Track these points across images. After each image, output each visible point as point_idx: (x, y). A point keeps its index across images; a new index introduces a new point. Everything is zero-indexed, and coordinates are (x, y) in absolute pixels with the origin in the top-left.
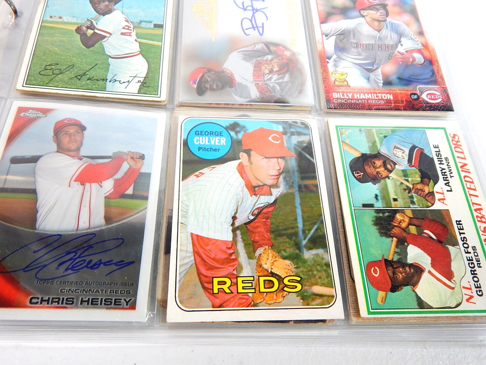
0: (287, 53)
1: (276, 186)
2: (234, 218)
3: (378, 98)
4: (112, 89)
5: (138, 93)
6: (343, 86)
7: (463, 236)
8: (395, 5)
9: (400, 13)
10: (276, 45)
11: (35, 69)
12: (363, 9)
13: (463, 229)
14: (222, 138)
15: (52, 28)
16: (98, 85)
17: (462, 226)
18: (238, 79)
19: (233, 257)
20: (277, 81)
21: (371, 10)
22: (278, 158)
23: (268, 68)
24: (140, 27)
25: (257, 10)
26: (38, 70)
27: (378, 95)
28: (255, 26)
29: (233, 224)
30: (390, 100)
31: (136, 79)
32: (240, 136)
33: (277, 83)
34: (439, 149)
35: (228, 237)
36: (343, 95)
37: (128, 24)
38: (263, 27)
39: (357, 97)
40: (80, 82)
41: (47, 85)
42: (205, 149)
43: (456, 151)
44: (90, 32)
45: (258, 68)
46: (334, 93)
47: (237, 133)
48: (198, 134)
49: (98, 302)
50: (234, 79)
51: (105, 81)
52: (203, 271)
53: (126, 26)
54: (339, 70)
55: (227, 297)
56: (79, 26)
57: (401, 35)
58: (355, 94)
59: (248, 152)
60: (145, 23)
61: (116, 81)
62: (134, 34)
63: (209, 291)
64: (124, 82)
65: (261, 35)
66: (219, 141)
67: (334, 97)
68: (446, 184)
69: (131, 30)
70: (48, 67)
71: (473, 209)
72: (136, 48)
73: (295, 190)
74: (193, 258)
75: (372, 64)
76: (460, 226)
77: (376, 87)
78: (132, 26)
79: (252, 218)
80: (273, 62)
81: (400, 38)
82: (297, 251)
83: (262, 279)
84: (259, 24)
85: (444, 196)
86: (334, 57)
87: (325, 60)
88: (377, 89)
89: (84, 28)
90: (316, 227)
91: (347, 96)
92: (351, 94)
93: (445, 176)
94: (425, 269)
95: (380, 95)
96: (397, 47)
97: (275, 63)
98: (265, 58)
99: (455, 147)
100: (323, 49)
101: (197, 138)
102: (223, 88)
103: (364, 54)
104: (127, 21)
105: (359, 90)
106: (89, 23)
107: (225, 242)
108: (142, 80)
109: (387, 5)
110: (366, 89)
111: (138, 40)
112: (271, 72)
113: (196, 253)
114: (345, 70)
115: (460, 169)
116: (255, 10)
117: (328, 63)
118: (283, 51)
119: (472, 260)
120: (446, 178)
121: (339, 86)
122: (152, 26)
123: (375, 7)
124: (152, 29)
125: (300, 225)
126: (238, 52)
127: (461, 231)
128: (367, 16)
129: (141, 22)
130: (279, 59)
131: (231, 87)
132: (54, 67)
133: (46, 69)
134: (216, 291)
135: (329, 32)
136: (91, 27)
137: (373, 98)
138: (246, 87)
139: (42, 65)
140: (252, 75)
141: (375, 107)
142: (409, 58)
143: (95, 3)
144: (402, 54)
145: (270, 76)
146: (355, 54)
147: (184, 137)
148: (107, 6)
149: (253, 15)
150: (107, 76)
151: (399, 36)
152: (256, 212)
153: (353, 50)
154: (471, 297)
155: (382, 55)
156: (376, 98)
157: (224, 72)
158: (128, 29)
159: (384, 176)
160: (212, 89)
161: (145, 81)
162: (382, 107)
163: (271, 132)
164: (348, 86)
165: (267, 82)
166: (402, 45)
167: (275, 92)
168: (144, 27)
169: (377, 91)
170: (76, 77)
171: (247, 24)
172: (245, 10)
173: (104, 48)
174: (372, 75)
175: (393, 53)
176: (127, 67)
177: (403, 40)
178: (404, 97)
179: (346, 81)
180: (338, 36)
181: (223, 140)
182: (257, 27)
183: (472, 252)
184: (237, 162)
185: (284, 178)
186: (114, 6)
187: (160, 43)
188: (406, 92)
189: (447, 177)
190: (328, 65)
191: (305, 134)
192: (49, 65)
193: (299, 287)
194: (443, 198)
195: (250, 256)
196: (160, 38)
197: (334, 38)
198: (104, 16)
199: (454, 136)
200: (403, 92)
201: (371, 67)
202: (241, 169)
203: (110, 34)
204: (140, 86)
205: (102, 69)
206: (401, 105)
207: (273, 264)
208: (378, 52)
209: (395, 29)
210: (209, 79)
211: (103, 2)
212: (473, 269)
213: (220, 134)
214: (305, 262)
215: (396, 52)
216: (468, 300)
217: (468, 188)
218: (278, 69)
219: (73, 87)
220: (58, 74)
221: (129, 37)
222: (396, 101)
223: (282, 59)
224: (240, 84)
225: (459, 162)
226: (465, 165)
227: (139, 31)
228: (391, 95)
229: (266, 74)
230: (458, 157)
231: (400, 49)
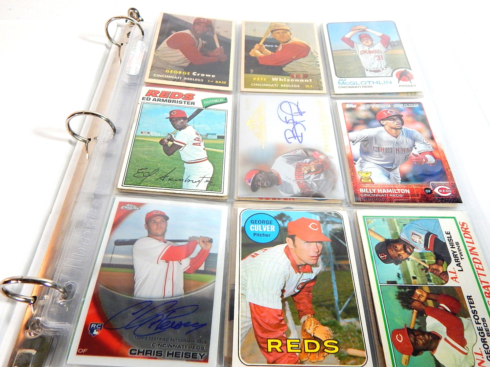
0: (322, 157)
1: (316, 265)
2: (283, 291)
3: (397, 193)
4: (187, 187)
5: (206, 190)
6: (368, 183)
7: (473, 309)
8: (408, 116)
9: (413, 122)
10: (313, 150)
11: (131, 172)
12: (382, 120)
13: (473, 303)
14: (272, 226)
15: (143, 141)
16: (177, 184)
17: (473, 301)
18: (283, 178)
19: (283, 323)
20: (314, 180)
21: (390, 120)
22: (316, 242)
23: (306, 169)
24: (207, 139)
25: (297, 123)
26: (133, 173)
27: (397, 190)
28: (296, 135)
29: (282, 296)
30: (408, 194)
31: (205, 180)
32: (286, 224)
33: (314, 181)
34: (451, 236)
35: (278, 306)
36: (368, 190)
37: (198, 137)
38: (302, 136)
39: (380, 192)
40: (163, 182)
41: (139, 184)
42: (259, 235)
43: (465, 237)
44: (170, 143)
45: (298, 169)
46: (360, 189)
47: (283, 222)
48: (253, 222)
49: (180, 355)
50: (280, 178)
51: (181, 181)
52: (260, 333)
53: (197, 138)
54: (365, 169)
55: (279, 355)
56: (162, 139)
57: (415, 140)
58: (378, 189)
59: (293, 237)
60: (211, 135)
61: (189, 181)
62: (202, 144)
63: (264, 349)
64: (196, 182)
65: (301, 143)
66: (269, 228)
67: (361, 192)
68: (457, 265)
69: (200, 141)
70: (140, 171)
71: (481, 286)
72: (204, 155)
73: (332, 269)
74: (251, 323)
75: (392, 164)
76: (471, 301)
77: (395, 183)
78: (201, 138)
79: (297, 291)
80: (311, 164)
81: (414, 142)
82: (334, 319)
83: (306, 342)
84: (299, 134)
85: (456, 275)
86: (360, 159)
87: (352, 162)
88: (396, 185)
89: (166, 141)
90: (349, 300)
91: (372, 191)
92: (375, 189)
93: (457, 258)
94: (442, 337)
95: (399, 190)
96: (411, 151)
97: (312, 165)
98: (304, 161)
99: (464, 234)
100: (351, 153)
101: (252, 225)
102: (271, 185)
103: (384, 156)
104: (197, 134)
105: (382, 186)
106: (169, 136)
107: (276, 310)
108: (209, 179)
109: (402, 116)
110: (387, 185)
111: (206, 148)
112: (309, 172)
113: (254, 318)
114: (369, 170)
115: (469, 252)
116: (295, 123)
117: (355, 164)
118: (319, 155)
119: (482, 330)
120: (457, 260)
121: (365, 183)
122: (216, 138)
123: (392, 117)
124: (216, 140)
125: (336, 298)
126: (283, 157)
127: (472, 305)
128: (386, 125)
129: (207, 135)
130: (315, 162)
131: (278, 185)
132: (144, 170)
133: (138, 173)
134: (270, 350)
135: (355, 139)
136: (171, 139)
137: (393, 192)
138: (289, 184)
139: (136, 170)
140: (294, 175)
141: (395, 200)
142: (422, 159)
143: (174, 121)
144: (416, 156)
145: (309, 175)
146: (377, 156)
147: (242, 225)
148: (182, 123)
149: (294, 127)
150: (183, 177)
151: (413, 141)
152: (300, 286)
153: (375, 153)
154: (483, 362)
155: (400, 157)
156: (396, 192)
157: (272, 173)
158: (198, 140)
159: (404, 258)
160: (263, 187)
161: (211, 181)
162: (401, 200)
163: (310, 221)
164: (372, 183)
165: (307, 181)
166: (416, 148)
167: (313, 188)
168: (211, 138)
169: (396, 187)
170: (160, 178)
171: (289, 134)
172: (287, 123)
173: (180, 155)
174: (391, 174)
175: (408, 155)
176: (198, 169)
177: (417, 144)
178: (419, 191)
179: (370, 178)
180: (363, 142)
181: (273, 227)
182: (297, 136)
183: (482, 323)
184: (284, 246)
185: (322, 259)
186: (188, 122)
187: (222, 151)
188: (420, 187)
189: (459, 259)
190: (355, 165)
191: (338, 223)
192: (141, 169)
193: (337, 349)
194: (456, 276)
195: (297, 322)
196: (222, 147)
197: (359, 143)
198: (180, 131)
199: (463, 224)
200: (418, 187)
201: (391, 167)
202: (287, 251)
203: (185, 144)
204: (208, 184)
205: (180, 172)
206: (417, 198)
207: (315, 329)
208: (396, 155)
209: (409, 135)
210: (260, 179)
211: (179, 120)
212: (483, 338)
213: (270, 223)
214: (341, 328)
215: (411, 154)
216: (479, 364)
217: (477, 268)
218: (315, 170)
219: (158, 186)
220: (147, 176)
221: (199, 146)
222: (412, 195)
223: (318, 162)
224: (285, 182)
225: (468, 246)
226: (474, 248)
227: (207, 141)
228: (409, 190)
229: (305, 174)
230: (467, 242)
231: (415, 151)
